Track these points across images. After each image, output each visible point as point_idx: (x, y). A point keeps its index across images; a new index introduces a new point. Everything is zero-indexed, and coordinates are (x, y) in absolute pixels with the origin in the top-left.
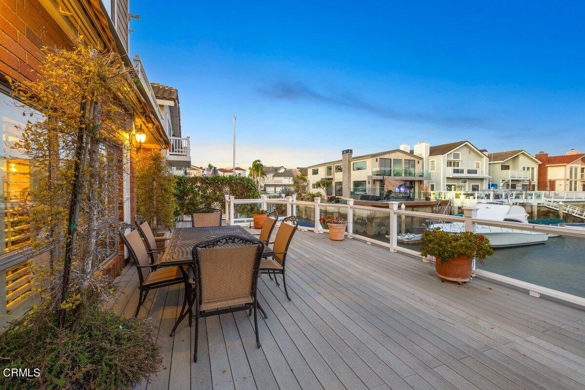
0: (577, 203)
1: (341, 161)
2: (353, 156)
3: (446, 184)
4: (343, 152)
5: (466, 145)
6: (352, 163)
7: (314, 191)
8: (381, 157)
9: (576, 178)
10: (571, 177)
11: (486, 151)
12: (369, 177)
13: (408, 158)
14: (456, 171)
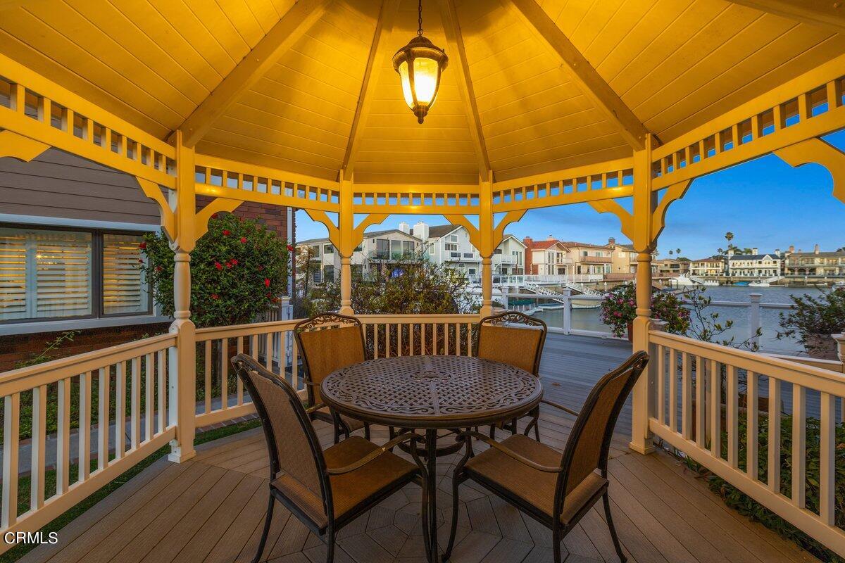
0: (550, 286)
1: (329, 239)
8: (378, 237)
9: (553, 262)
10: (549, 262)
12: (365, 260)
13: (407, 239)
14: (453, 255)
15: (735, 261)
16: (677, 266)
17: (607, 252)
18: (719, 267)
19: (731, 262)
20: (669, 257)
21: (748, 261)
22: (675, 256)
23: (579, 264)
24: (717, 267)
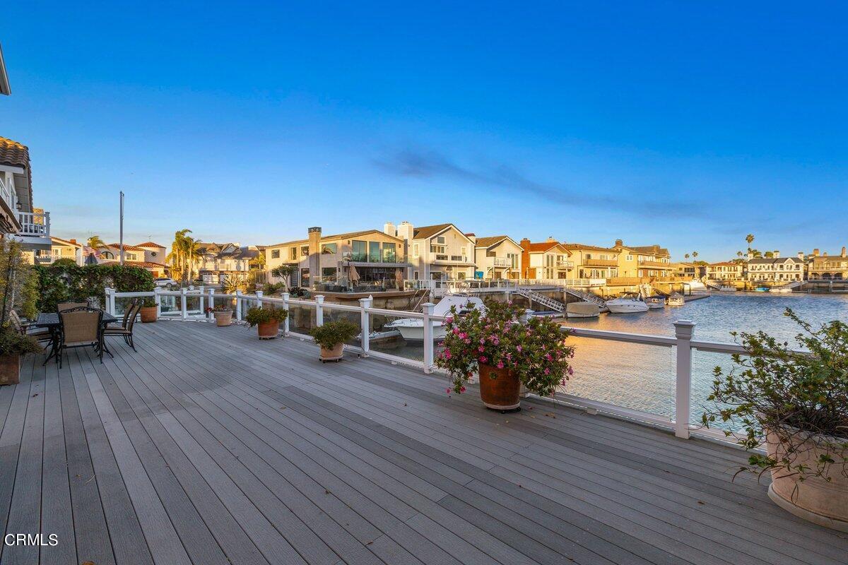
0: (547, 291)
1: (306, 241)
2: (323, 235)
3: (430, 271)
4: (310, 229)
5: (450, 228)
6: (321, 244)
7: (273, 281)
8: (354, 239)
9: (552, 265)
10: (548, 265)
11: (473, 235)
12: (339, 263)
13: (387, 240)
14: (438, 257)
15: (754, 265)
16: (693, 270)
17: (612, 254)
18: (737, 271)
19: (750, 266)
20: (684, 260)
21: (769, 264)
22: (691, 260)
23: (581, 268)
24: (734, 271)
